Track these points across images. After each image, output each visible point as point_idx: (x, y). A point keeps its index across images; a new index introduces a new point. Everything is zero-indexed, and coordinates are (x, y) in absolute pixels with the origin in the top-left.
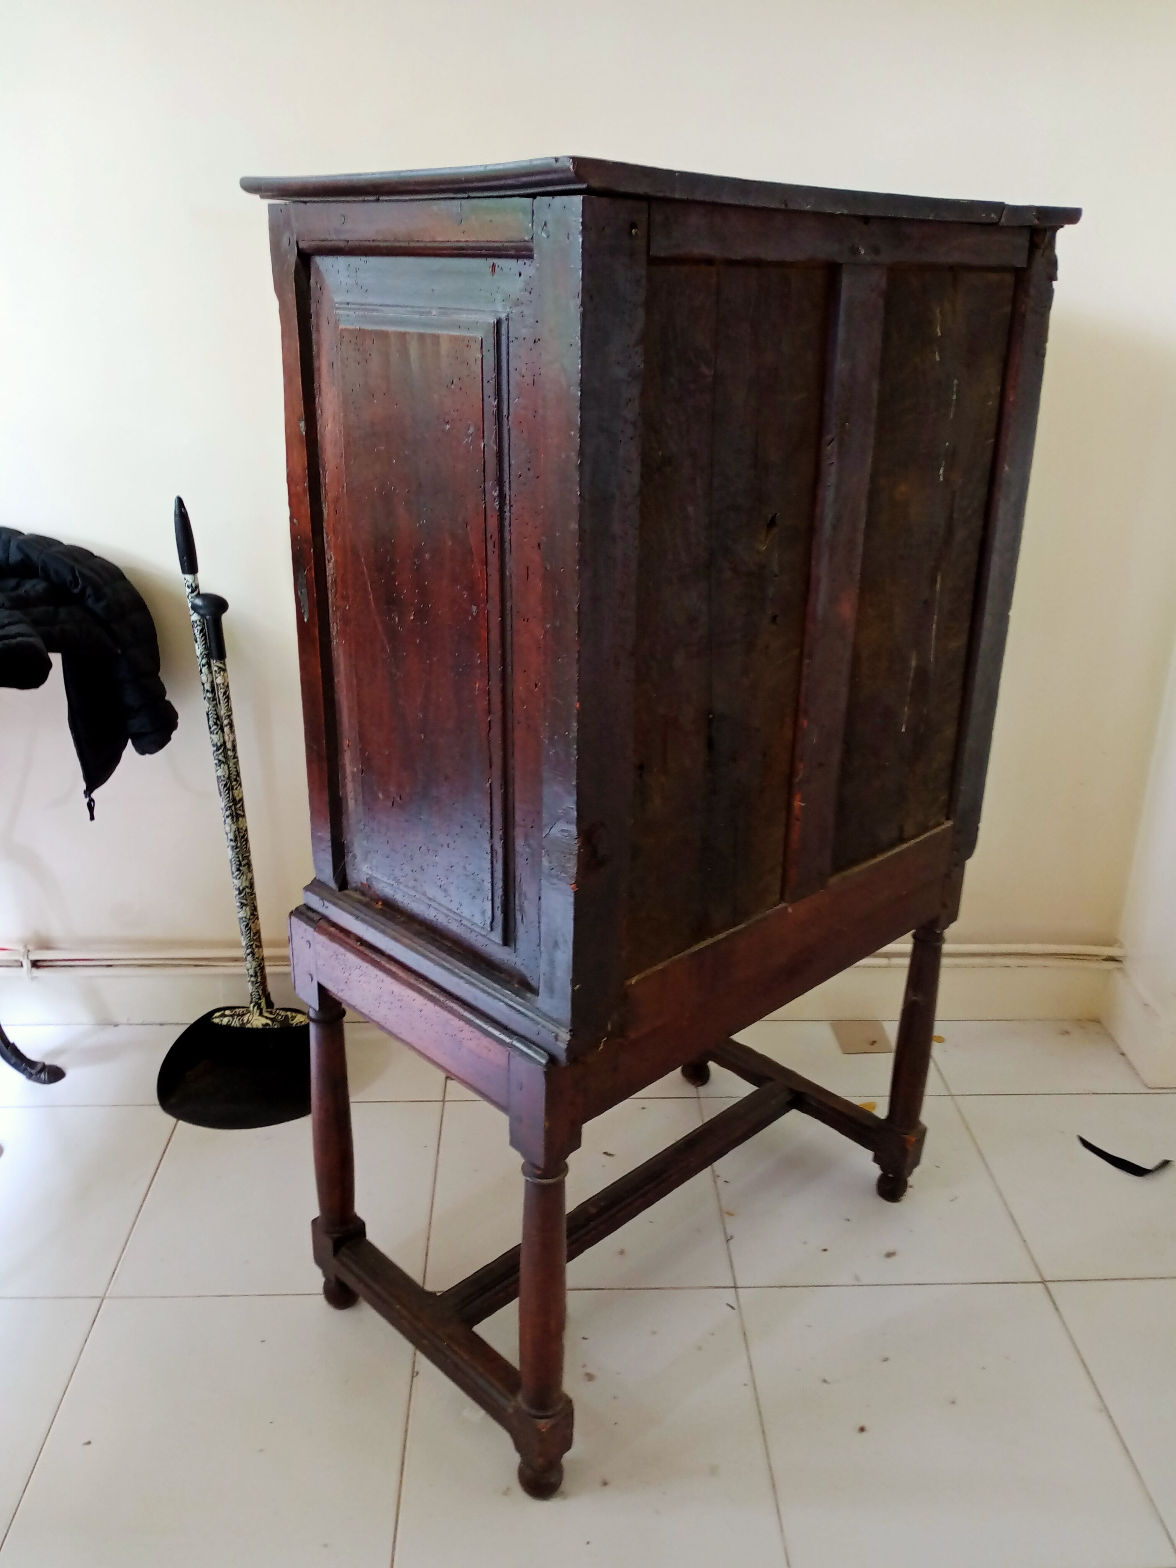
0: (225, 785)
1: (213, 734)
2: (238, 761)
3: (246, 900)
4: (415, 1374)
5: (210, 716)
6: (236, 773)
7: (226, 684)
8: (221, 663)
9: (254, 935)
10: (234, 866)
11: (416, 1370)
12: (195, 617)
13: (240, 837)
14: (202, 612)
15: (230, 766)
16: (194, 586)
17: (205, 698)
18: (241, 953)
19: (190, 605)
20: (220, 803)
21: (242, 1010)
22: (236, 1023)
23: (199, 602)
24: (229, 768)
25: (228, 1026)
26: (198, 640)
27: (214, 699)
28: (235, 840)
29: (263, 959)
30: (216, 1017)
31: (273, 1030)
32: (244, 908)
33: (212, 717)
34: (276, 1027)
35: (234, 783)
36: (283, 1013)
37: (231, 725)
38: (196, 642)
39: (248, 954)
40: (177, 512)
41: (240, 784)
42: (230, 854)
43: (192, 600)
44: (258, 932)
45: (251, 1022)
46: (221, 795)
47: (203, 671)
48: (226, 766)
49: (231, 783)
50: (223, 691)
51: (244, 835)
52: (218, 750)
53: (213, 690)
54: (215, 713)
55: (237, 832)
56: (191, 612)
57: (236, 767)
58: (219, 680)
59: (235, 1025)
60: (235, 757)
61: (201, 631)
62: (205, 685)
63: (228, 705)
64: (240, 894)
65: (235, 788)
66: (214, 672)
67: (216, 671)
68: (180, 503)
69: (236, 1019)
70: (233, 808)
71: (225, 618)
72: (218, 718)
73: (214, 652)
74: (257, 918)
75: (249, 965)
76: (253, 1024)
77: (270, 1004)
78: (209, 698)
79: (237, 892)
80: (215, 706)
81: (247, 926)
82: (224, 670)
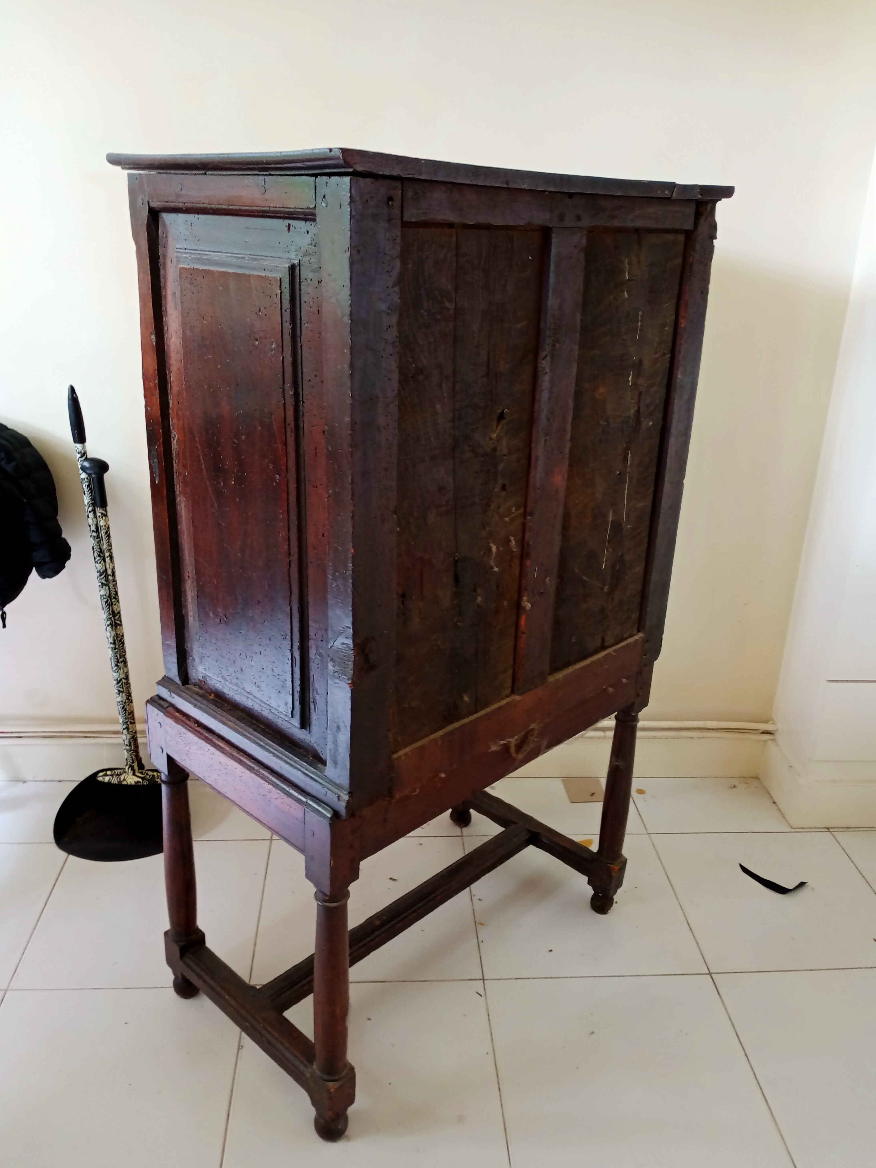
0: (107, 602)
1: (98, 563)
2: (116, 584)
3: (123, 688)
4: (240, 1047)
5: (95, 550)
6: (114, 593)
7: (107, 526)
8: (104, 510)
9: (129, 714)
10: (113, 662)
11: (241, 1045)
12: (84, 476)
13: (118, 640)
14: (89, 472)
15: (111, 587)
16: (83, 452)
17: (91, 536)
18: (119, 727)
19: (80, 467)
20: (103, 615)
21: (119, 771)
22: (115, 781)
23: (86, 464)
24: (109, 589)
25: (109, 783)
26: (86, 492)
27: (98, 537)
28: (114, 643)
29: (136, 732)
30: (100, 776)
31: (143, 785)
32: (121, 694)
33: (96, 551)
34: (145, 783)
35: (113, 600)
36: (150, 773)
37: (111, 557)
38: (85, 494)
39: (124, 729)
40: (70, 397)
41: (118, 601)
42: (110, 653)
43: (81, 463)
44: (132, 712)
45: (127, 780)
46: (103, 609)
47: (90, 516)
48: (107, 588)
49: (111, 600)
50: (105, 531)
51: (121, 639)
52: (101, 575)
53: (97, 531)
54: (99, 547)
55: (115, 638)
56: (81, 472)
57: (115, 588)
58: (102, 523)
59: (114, 783)
60: (114, 581)
61: (88, 486)
62: (91, 527)
63: (109, 542)
64: (118, 683)
65: (114, 603)
66: (98, 517)
67: (99, 516)
68: (72, 390)
69: (115, 778)
70: (113, 619)
71: (106, 476)
72: (101, 551)
73: (98, 502)
74: (132, 702)
75: (124, 738)
76: (128, 782)
77: (141, 766)
78: (94, 537)
79: (116, 682)
80: (99, 542)
81: (123, 708)
82: (106, 516)
